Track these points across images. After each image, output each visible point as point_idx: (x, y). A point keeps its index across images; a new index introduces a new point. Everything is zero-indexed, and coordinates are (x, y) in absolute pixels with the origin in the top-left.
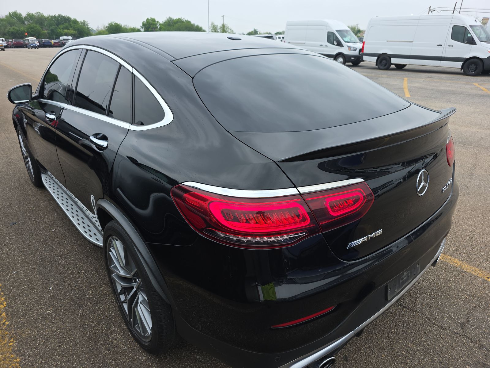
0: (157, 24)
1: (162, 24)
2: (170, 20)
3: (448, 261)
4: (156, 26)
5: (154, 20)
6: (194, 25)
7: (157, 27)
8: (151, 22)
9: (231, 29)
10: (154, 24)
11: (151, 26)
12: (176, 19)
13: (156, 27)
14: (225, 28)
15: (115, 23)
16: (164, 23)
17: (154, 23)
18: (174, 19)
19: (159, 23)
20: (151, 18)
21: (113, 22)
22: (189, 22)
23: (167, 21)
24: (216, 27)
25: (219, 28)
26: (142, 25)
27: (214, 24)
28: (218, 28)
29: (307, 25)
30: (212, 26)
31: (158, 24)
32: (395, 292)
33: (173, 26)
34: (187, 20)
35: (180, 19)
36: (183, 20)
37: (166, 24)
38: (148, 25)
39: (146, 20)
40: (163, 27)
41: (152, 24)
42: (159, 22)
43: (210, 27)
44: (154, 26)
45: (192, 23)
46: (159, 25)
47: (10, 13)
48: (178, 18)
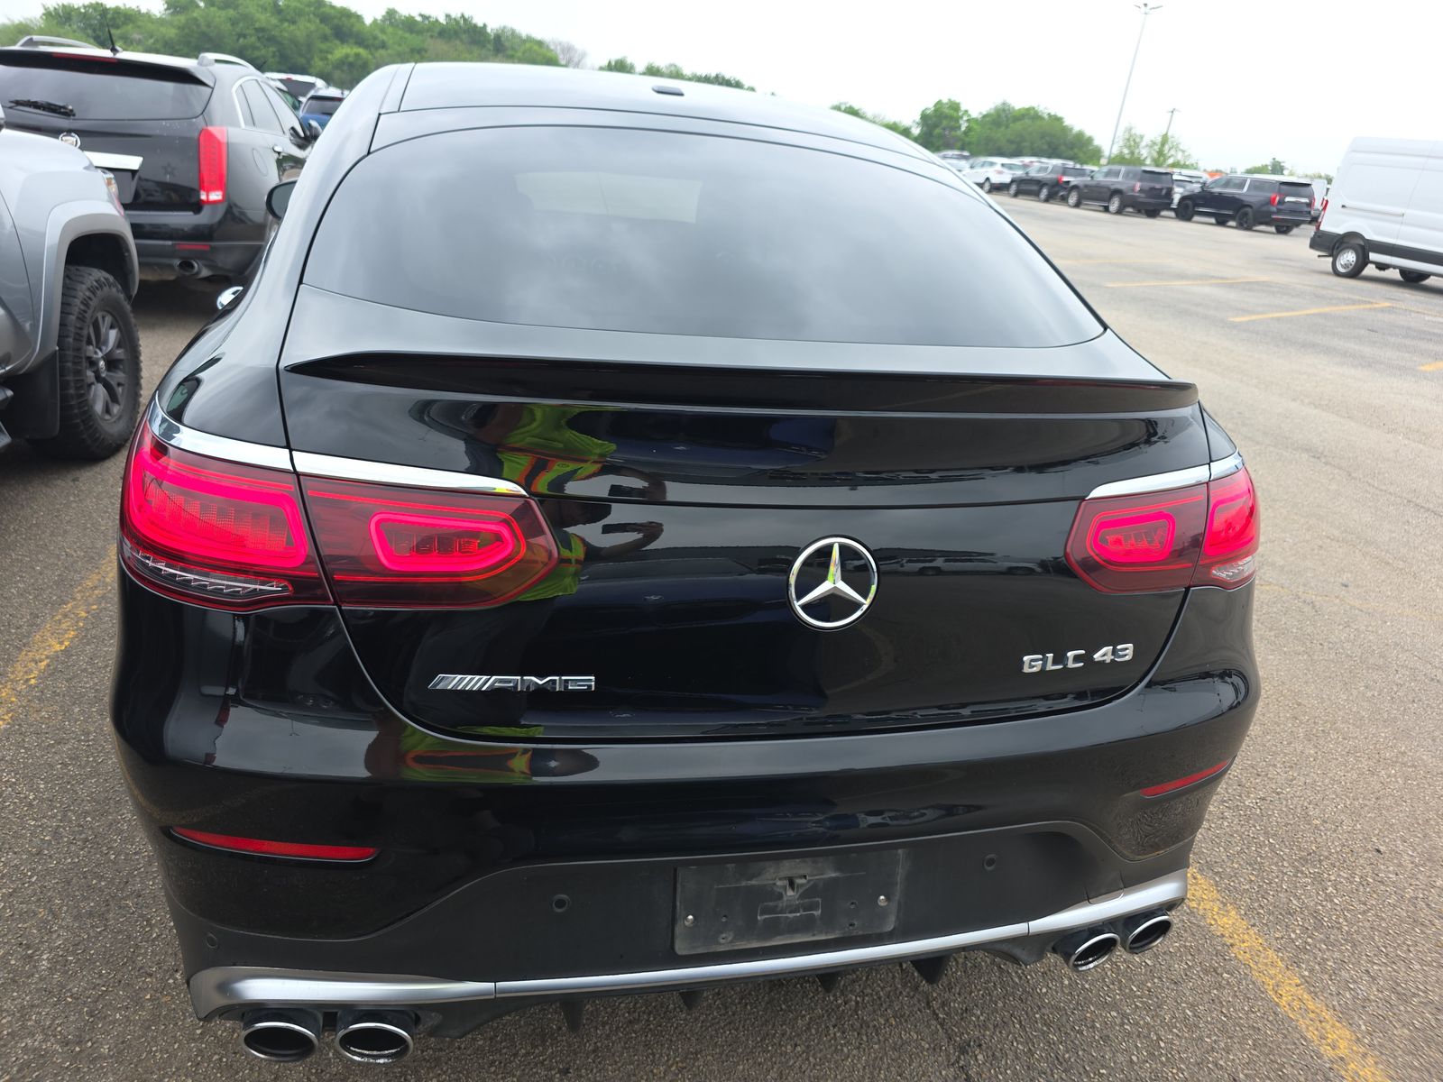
0: (962, 117)
1: (976, 120)
2: (1004, 110)
3: (1302, 1024)
4: (958, 122)
5: (955, 106)
6: (1071, 130)
7: (959, 127)
8: (947, 111)
9: (1183, 151)
10: (951, 118)
11: (945, 123)
12: (1020, 110)
13: (957, 125)
14: (1166, 148)
15: (848, 105)
16: (985, 116)
17: (955, 114)
18: (1017, 108)
19: (969, 115)
20: (950, 100)
21: (845, 104)
22: (1058, 120)
23: (992, 111)
24: (1138, 140)
25: (1147, 146)
26: (918, 118)
27: (1133, 132)
28: (1143, 144)
29: (1429, 157)
30: (1127, 136)
31: (965, 118)
32: (722, 941)
33: (1007, 127)
34: (1053, 114)
35: (1034, 108)
36: (1040, 114)
37: (987, 119)
38: (934, 119)
39: (935, 106)
40: (975, 127)
41: (946, 117)
42: (969, 113)
43: (1116, 140)
44: (953, 123)
45: (1067, 122)
46: (968, 121)
47: (610, 62)
48: (1027, 106)
